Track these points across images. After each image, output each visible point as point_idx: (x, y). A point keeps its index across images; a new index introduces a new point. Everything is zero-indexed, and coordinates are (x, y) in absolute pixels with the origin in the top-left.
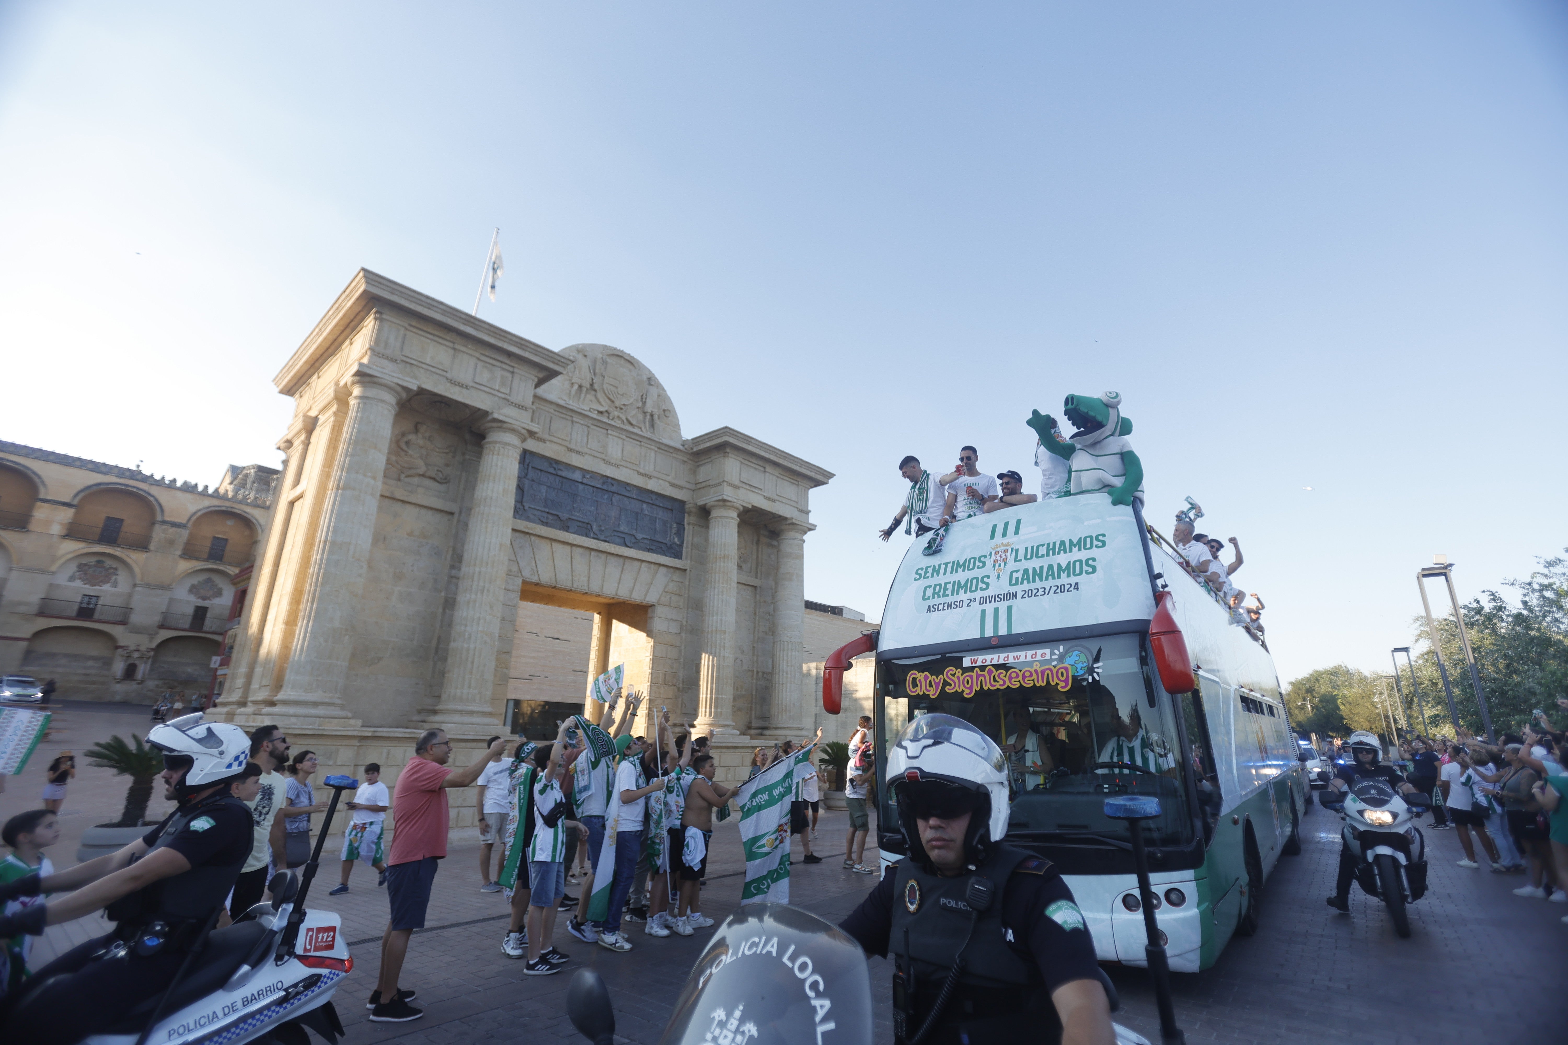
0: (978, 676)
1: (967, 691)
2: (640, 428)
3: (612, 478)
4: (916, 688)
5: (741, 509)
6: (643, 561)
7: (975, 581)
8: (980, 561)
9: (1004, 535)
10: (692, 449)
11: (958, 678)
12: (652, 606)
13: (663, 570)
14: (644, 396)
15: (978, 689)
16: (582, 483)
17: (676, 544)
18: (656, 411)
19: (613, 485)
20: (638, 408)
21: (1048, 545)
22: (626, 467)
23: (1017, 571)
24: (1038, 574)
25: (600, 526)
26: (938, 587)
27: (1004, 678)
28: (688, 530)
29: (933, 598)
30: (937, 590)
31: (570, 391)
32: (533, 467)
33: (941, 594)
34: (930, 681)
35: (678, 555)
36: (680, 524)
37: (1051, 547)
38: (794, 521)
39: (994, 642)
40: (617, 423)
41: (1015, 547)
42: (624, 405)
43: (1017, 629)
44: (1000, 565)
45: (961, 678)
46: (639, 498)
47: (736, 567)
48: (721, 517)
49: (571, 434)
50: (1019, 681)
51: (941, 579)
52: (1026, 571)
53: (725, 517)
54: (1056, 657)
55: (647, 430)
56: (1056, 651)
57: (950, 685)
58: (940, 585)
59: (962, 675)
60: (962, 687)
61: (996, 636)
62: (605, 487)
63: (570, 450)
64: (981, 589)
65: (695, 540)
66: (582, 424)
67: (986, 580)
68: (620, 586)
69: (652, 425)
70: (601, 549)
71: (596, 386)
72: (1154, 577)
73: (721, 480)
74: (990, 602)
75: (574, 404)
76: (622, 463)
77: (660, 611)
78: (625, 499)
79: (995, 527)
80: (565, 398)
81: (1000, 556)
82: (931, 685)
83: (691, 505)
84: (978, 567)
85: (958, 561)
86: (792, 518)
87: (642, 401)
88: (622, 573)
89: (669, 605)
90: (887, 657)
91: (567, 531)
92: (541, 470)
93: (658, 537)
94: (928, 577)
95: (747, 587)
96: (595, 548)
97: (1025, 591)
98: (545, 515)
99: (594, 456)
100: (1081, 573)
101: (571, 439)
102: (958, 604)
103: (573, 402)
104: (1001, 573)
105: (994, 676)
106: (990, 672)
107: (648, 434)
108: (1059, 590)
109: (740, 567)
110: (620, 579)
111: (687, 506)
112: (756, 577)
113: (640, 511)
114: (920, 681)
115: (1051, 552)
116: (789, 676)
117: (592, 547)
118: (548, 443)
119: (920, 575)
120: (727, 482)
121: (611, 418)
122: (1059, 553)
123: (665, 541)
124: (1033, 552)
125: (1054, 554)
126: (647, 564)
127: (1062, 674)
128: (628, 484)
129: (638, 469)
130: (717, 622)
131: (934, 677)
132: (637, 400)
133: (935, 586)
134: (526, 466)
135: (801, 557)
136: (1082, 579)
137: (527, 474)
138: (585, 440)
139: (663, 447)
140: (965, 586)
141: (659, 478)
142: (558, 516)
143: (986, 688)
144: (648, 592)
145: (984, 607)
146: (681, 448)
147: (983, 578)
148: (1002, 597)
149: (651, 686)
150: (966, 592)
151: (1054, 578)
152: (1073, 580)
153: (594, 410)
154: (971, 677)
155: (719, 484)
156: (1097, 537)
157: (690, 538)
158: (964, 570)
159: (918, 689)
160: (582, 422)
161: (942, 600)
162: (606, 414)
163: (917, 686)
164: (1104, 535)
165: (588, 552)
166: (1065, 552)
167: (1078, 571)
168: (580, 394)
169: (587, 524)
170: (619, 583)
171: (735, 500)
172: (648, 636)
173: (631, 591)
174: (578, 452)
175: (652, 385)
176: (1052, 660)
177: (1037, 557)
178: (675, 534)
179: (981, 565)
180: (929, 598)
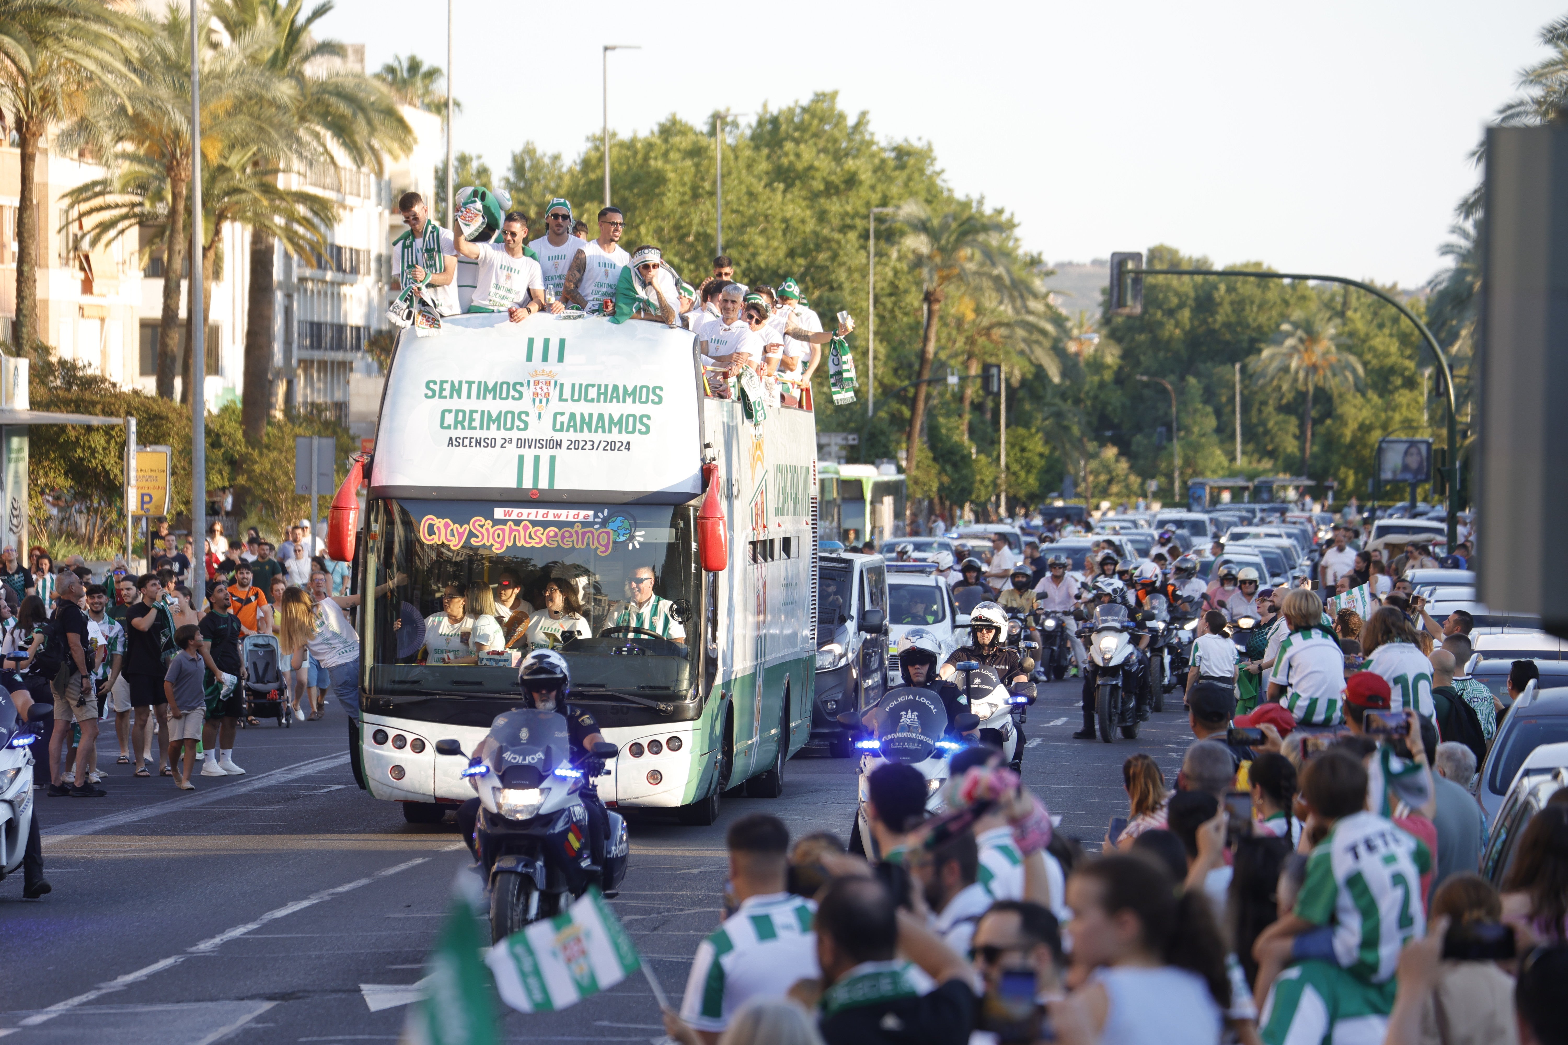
0: (511, 531)
1: (498, 546)
4: (433, 537)
7: (509, 415)
8: (515, 389)
9: (545, 357)
11: (487, 530)
15: (510, 545)
23: (562, 414)
24: (586, 423)
26: (461, 415)
27: (541, 536)
29: (456, 428)
30: (460, 418)
33: (466, 424)
34: (452, 530)
37: (603, 389)
39: (537, 496)
41: (559, 379)
43: (559, 485)
44: (541, 401)
45: (491, 531)
50: (557, 541)
51: (465, 404)
52: (572, 416)
54: (599, 520)
56: (600, 515)
57: (477, 537)
58: (464, 411)
59: (492, 527)
60: (491, 541)
61: (535, 488)
64: (519, 429)
67: (523, 416)
74: (530, 447)
79: (532, 342)
81: (541, 388)
82: (452, 535)
84: (514, 398)
85: (485, 382)
90: (387, 493)
94: (446, 397)
97: (571, 441)
100: (633, 432)
102: (489, 442)
104: (542, 412)
105: (530, 532)
106: (526, 528)
108: (608, 447)
114: (438, 528)
115: (602, 397)
119: (433, 391)
122: (611, 400)
124: (581, 393)
125: (605, 400)
127: (603, 539)
131: (457, 525)
133: (457, 412)
136: (635, 439)
140: (498, 420)
143: (519, 545)
145: (522, 451)
147: (520, 413)
148: (544, 443)
150: (498, 428)
151: (604, 431)
152: (625, 438)
154: (503, 531)
156: (654, 388)
158: (494, 398)
159: (436, 537)
161: (468, 433)
163: (435, 534)
164: (661, 389)
166: (618, 401)
167: (630, 428)
176: (595, 523)
177: (586, 400)
179: (517, 395)
180: (449, 427)
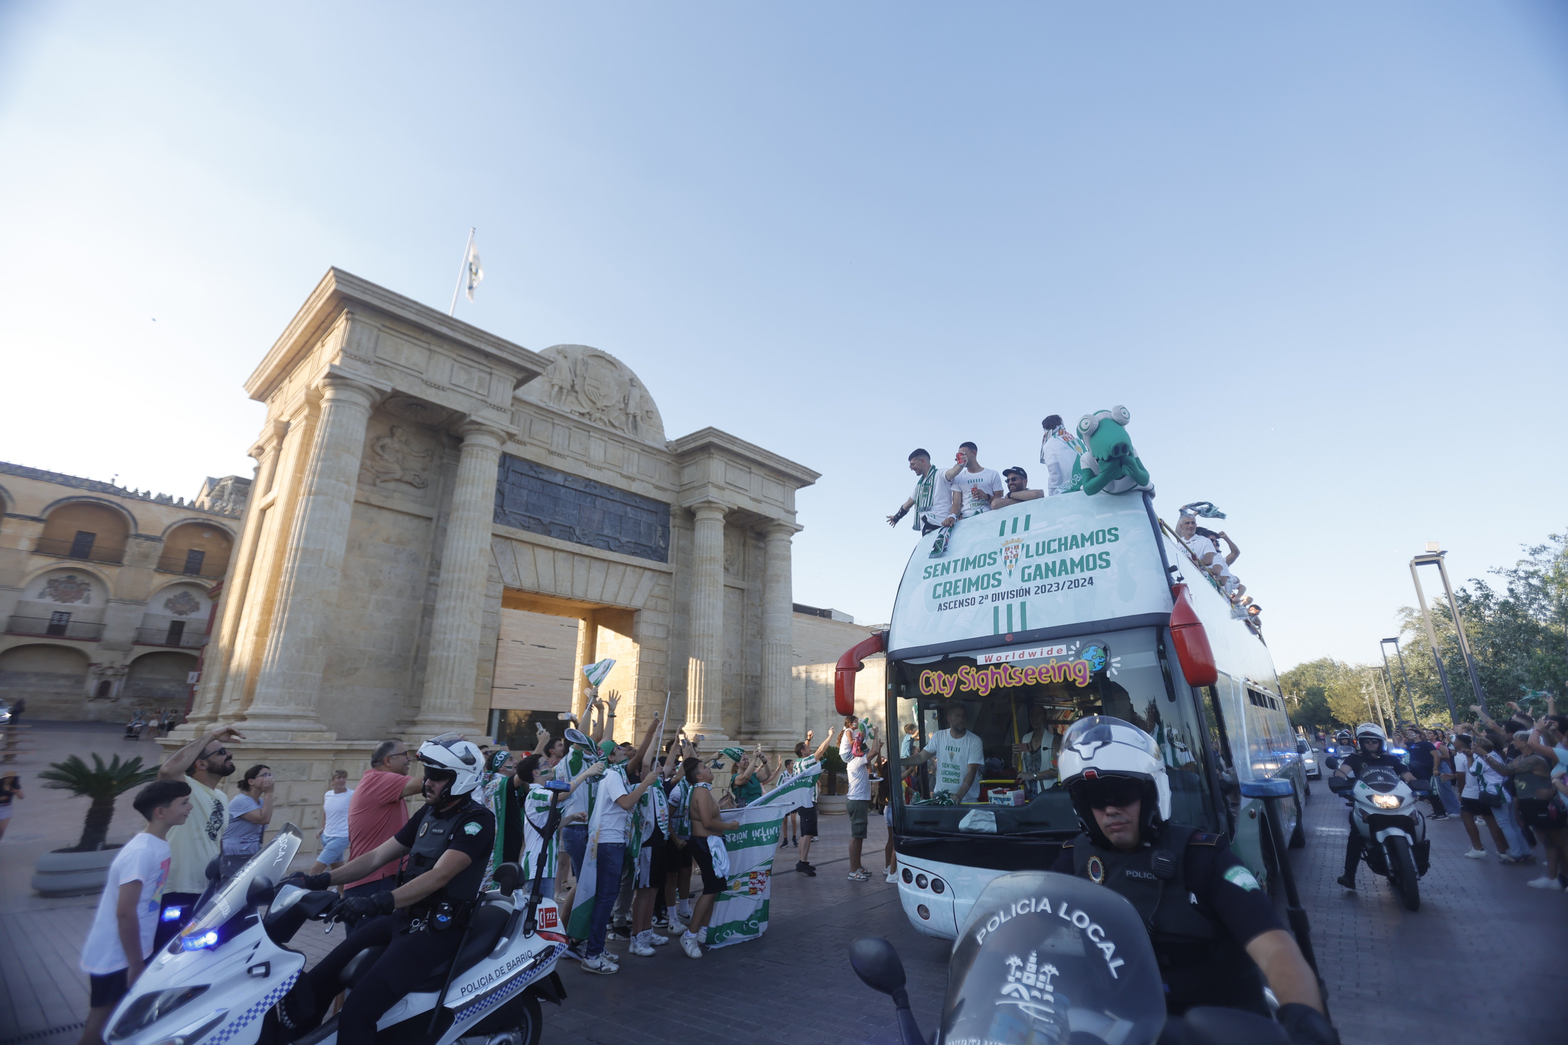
0: (993, 674)
1: (983, 689)
2: (623, 430)
3: (595, 481)
4: (930, 688)
5: (727, 510)
6: (627, 565)
7: (986, 578)
8: (990, 558)
9: (1014, 530)
10: (676, 450)
11: (973, 676)
12: (638, 610)
13: (648, 574)
14: (627, 398)
15: (993, 687)
16: (564, 486)
17: (661, 547)
18: (638, 412)
19: (596, 488)
20: (621, 409)
21: (1060, 540)
22: (609, 470)
23: (1029, 567)
24: (1051, 570)
25: (583, 530)
26: (948, 585)
27: (1020, 675)
28: (674, 533)
29: (944, 596)
30: (948, 588)
31: (551, 393)
32: (513, 471)
33: (952, 591)
34: (944, 680)
35: (663, 559)
36: (665, 527)
37: (1063, 542)
38: (781, 522)
39: (1008, 639)
40: (599, 425)
41: (1026, 543)
42: (606, 406)
43: (1032, 626)
44: (1011, 562)
45: (976, 676)
46: (623, 501)
47: (722, 569)
48: (707, 519)
49: (552, 437)
50: (1036, 678)
51: (952, 577)
52: (1038, 567)
53: (711, 519)
54: (1073, 652)
55: (630, 432)
56: (1072, 647)
57: (965, 684)
58: (951, 583)
59: (976, 673)
60: (977, 686)
61: (1011, 633)
62: (587, 490)
63: (552, 453)
64: (993, 586)
65: (681, 542)
66: (563, 426)
67: (997, 576)
68: (605, 591)
69: (635, 426)
70: (584, 553)
71: (577, 388)
72: (1169, 570)
73: (707, 481)
74: (1003, 599)
75: (555, 406)
76: (604, 466)
77: (646, 616)
78: (609, 502)
79: (1004, 523)
80: (546, 399)
81: (1011, 552)
82: (945, 684)
83: (676, 508)
84: (989, 564)
85: (968, 558)
86: (779, 519)
87: (624, 402)
88: (606, 577)
89: (655, 610)
90: (898, 656)
91: (549, 536)
92: (522, 474)
93: (643, 541)
94: (938, 575)
95: (734, 590)
96: (579, 552)
97: (1039, 587)
98: (527, 519)
99: (576, 459)
100: (1094, 568)
101: (552, 442)
102: (970, 601)
103: (554, 403)
104: (1013, 570)
105: (1010, 673)
106: (1005, 670)
107: (631, 436)
108: (1073, 585)
109: (726, 569)
110: (604, 583)
111: (671, 509)
112: (744, 580)
113: (623, 514)
114: (933, 680)
115: (1063, 547)
116: (778, 679)
117: (575, 551)
118: (528, 446)
119: (930, 573)
120: (712, 483)
121: (593, 420)
122: (1071, 548)
123: (649, 545)
124: (1045, 548)
125: (1066, 549)
126: (632, 568)
127: (1080, 671)
128: (611, 487)
129: (621, 472)
130: (704, 626)
131: (948, 676)
132: (619, 402)
133: (946, 584)
134: (506, 470)
135: (788, 558)
136: (1096, 574)
137: (507, 478)
138: (567, 442)
139: (646, 449)
140: (976, 583)
141: (642, 481)
142: (539, 520)
143: (1002, 686)
144: (633, 596)
145: (996, 603)
146: (665, 449)
147: (994, 575)
148: (1015, 593)
149: (638, 692)
150: (977, 589)
151: (1067, 573)
152: (1087, 574)
153: (576, 412)
154: (986, 675)
155: (704, 486)
156: (1109, 531)
157: (676, 541)
158: (974, 568)
159: (932, 688)
160: (563, 424)
161: (953, 598)
162: (588, 416)
163: (930, 685)
164: (1116, 529)
165: (571, 556)
166: (1078, 547)
167: (1091, 566)
168: (561, 396)
169: (570, 528)
170: (603, 588)
171: (721, 502)
172: (634, 641)
173: (617, 596)
174: (559, 455)
175: (634, 386)
176: (1068, 656)
177: (1049, 552)
178: (660, 536)
179: (992, 561)
180: (939, 596)
